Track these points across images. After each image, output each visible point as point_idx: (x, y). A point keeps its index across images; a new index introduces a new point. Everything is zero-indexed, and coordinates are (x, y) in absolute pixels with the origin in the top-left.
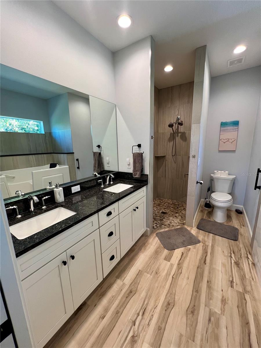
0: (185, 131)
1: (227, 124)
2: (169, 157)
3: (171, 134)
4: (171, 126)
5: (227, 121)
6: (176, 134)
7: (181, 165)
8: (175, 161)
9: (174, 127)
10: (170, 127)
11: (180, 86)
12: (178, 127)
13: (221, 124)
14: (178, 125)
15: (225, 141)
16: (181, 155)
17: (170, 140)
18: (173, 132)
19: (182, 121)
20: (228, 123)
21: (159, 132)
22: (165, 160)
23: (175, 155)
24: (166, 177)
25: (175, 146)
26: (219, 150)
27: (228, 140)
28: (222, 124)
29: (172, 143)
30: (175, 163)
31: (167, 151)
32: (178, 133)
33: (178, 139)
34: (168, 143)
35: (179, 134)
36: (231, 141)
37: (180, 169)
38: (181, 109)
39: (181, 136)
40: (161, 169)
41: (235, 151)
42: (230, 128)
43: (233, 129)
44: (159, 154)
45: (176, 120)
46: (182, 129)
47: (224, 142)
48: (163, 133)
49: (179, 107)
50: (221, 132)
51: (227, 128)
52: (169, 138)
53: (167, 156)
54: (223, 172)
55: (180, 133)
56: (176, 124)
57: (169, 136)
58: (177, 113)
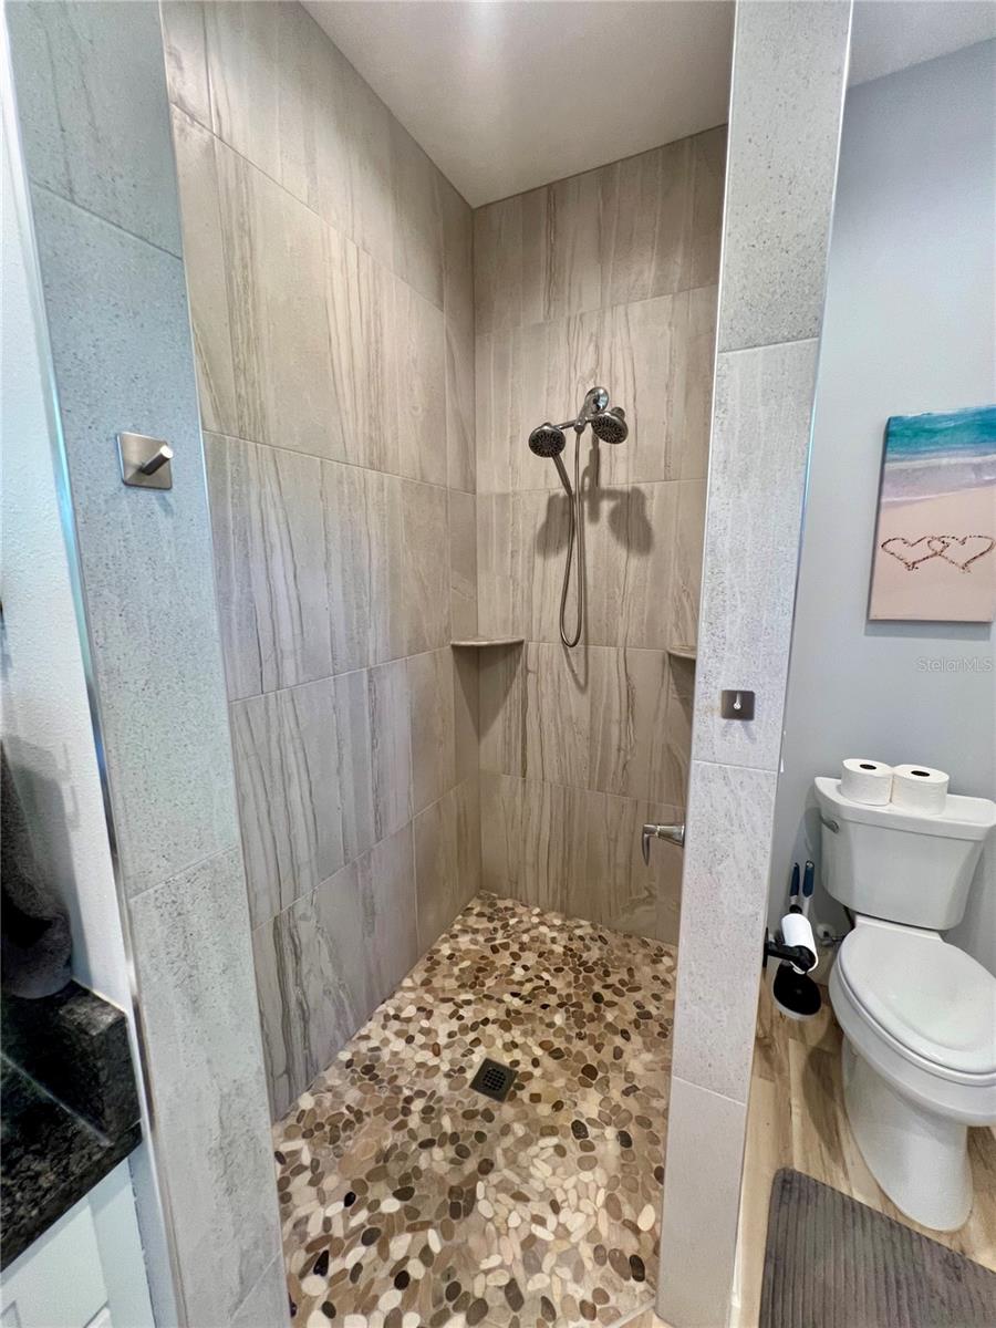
0: (642, 487)
1: (933, 432)
2: (545, 652)
3: (552, 501)
4: (547, 443)
5: (936, 412)
6: (586, 505)
7: (616, 706)
8: (582, 681)
9: (567, 455)
10: (543, 454)
11: (605, 174)
12: (595, 455)
13: (888, 435)
14: (595, 443)
15: (912, 555)
16: (620, 643)
17: (546, 542)
18: (562, 492)
19: (620, 409)
20: (939, 426)
21: (481, 488)
22: (520, 668)
23: (576, 640)
24: (530, 768)
25: (576, 585)
26: (876, 613)
27: (939, 547)
28: (893, 428)
29: (557, 563)
30: (582, 689)
31: (530, 609)
32: (595, 494)
33: (596, 534)
34: (539, 561)
35: (606, 506)
36: (958, 553)
37: (615, 730)
38: (613, 336)
39: (614, 514)
40: (498, 727)
41: (986, 624)
42: (953, 461)
43: (977, 468)
44: (481, 632)
45: (581, 403)
46: (620, 467)
47: (910, 561)
48: (503, 497)
49: (602, 323)
50: (886, 486)
51: (934, 462)
52: (538, 526)
53: (532, 646)
54: (905, 770)
55: (612, 494)
56: (579, 430)
57: (542, 518)
58: (587, 363)
